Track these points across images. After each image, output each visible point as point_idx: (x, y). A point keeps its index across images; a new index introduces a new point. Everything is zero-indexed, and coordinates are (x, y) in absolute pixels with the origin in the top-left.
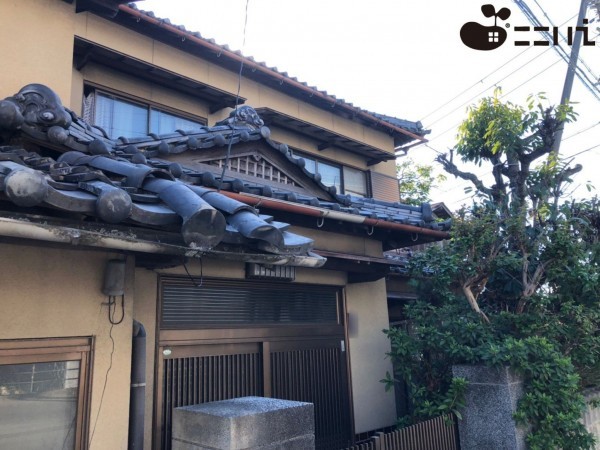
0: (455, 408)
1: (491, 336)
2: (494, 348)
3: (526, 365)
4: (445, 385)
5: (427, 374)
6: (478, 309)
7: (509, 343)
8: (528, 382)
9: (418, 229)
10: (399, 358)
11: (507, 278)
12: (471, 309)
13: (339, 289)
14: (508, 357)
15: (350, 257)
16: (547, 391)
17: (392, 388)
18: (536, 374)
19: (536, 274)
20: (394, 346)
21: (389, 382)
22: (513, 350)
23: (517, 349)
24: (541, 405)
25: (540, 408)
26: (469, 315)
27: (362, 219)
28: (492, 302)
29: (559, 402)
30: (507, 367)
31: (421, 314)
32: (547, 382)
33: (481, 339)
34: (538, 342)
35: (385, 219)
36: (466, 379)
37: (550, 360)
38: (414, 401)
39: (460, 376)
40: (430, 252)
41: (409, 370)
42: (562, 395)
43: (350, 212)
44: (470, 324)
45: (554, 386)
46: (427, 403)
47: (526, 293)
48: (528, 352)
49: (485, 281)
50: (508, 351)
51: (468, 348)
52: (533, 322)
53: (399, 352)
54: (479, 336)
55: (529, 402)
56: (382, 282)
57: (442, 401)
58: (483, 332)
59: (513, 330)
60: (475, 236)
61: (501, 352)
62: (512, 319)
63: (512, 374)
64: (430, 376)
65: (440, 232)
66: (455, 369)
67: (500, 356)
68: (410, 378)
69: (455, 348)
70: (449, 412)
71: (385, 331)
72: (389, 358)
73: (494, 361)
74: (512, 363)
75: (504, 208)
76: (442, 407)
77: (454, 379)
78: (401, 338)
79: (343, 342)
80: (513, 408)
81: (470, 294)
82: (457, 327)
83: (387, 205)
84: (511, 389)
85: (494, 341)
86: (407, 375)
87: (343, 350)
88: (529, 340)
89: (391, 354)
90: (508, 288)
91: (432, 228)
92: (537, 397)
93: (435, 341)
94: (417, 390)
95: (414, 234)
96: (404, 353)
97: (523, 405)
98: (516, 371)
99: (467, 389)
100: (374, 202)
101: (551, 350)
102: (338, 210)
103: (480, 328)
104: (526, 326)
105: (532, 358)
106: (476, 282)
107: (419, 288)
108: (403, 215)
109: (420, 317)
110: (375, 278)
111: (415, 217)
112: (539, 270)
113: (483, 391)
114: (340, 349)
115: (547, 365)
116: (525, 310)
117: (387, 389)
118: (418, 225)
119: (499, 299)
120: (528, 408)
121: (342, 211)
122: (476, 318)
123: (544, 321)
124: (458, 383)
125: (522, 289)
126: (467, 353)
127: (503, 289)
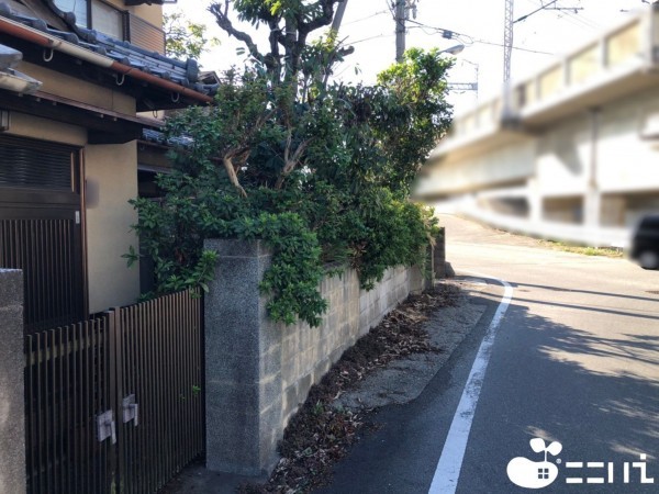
0: (203, 281)
1: (248, 211)
2: (248, 221)
3: (277, 238)
4: (195, 259)
5: (176, 249)
6: (237, 183)
7: (264, 217)
8: (276, 254)
9: (181, 87)
10: (145, 231)
11: (270, 154)
12: (230, 183)
13: (76, 149)
14: (260, 230)
15: (90, 108)
16: (292, 263)
17: (136, 263)
18: (284, 247)
19: (298, 151)
20: (143, 218)
21: (133, 258)
22: (266, 223)
23: (270, 222)
24: (285, 276)
25: (284, 278)
26: (227, 188)
27: (108, 62)
28: (253, 180)
29: (301, 272)
30: (259, 241)
31: (174, 184)
32: (294, 255)
33: (237, 214)
34: (290, 218)
35: (140, 68)
36: (217, 253)
37: (299, 235)
38: (159, 276)
39: (211, 249)
40: (191, 114)
41: (156, 244)
42: (304, 266)
43: (94, 49)
44: (227, 197)
45: (298, 259)
46: (174, 278)
47: (285, 169)
48: (280, 226)
49: (247, 155)
50: (261, 224)
51: (223, 221)
52: (289, 198)
53: (146, 224)
54: (235, 209)
55: (274, 273)
56: (132, 146)
57: (190, 275)
58: (240, 207)
59: (269, 205)
60: (240, 101)
61: (254, 225)
62: (270, 195)
63: (263, 247)
64: (179, 250)
65: (205, 96)
66: (206, 242)
67: (253, 229)
68: (157, 252)
69: (208, 220)
70: (197, 285)
71: (131, 202)
72: (135, 231)
73: (247, 233)
74: (263, 236)
75: (276, 78)
76: (189, 281)
77: (205, 253)
78: (150, 210)
79: (77, 213)
80: (260, 279)
81: (230, 166)
82: (212, 200)
83: (145, 54)
84: (260, 261)
85: (250, 216)
86: (154, 249)
87: (78, 221)
88: (282, 215)
89: (137, 227)
90: (269, 164)
91: (196, 89)
92: (282, 269)
93: (188, 214)
94: (164, 265)
95: (175, 93)
96: (152, 225)
97: (270, 275)
98: (267, 244)
99: (218, 263)
100: (128, 47)
101: (301, 225)
102: (76, 43)
103: (237, 201)
104: (282, 202)
105: (283, 233)
106: (237, 155)
107: (177, 161)
108: (163, 69)
109: (173, 188)
110: (123, 140)
111: (178, 74)
112: (300, 147)
113: (233, 265)
114: (73, 221)
115: (295, 238)
116: (283, 187)
117: (129, 264)
118: (180, 83)
119: (260, 177)
120: (273, 279)
121: (81, 45)
122: (235, 192)
123: (298, 198)
124: (209, 256)
125: (282, 165)
126: (221, 227)
127: (265, 165)
